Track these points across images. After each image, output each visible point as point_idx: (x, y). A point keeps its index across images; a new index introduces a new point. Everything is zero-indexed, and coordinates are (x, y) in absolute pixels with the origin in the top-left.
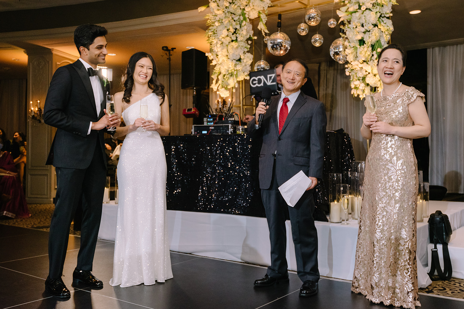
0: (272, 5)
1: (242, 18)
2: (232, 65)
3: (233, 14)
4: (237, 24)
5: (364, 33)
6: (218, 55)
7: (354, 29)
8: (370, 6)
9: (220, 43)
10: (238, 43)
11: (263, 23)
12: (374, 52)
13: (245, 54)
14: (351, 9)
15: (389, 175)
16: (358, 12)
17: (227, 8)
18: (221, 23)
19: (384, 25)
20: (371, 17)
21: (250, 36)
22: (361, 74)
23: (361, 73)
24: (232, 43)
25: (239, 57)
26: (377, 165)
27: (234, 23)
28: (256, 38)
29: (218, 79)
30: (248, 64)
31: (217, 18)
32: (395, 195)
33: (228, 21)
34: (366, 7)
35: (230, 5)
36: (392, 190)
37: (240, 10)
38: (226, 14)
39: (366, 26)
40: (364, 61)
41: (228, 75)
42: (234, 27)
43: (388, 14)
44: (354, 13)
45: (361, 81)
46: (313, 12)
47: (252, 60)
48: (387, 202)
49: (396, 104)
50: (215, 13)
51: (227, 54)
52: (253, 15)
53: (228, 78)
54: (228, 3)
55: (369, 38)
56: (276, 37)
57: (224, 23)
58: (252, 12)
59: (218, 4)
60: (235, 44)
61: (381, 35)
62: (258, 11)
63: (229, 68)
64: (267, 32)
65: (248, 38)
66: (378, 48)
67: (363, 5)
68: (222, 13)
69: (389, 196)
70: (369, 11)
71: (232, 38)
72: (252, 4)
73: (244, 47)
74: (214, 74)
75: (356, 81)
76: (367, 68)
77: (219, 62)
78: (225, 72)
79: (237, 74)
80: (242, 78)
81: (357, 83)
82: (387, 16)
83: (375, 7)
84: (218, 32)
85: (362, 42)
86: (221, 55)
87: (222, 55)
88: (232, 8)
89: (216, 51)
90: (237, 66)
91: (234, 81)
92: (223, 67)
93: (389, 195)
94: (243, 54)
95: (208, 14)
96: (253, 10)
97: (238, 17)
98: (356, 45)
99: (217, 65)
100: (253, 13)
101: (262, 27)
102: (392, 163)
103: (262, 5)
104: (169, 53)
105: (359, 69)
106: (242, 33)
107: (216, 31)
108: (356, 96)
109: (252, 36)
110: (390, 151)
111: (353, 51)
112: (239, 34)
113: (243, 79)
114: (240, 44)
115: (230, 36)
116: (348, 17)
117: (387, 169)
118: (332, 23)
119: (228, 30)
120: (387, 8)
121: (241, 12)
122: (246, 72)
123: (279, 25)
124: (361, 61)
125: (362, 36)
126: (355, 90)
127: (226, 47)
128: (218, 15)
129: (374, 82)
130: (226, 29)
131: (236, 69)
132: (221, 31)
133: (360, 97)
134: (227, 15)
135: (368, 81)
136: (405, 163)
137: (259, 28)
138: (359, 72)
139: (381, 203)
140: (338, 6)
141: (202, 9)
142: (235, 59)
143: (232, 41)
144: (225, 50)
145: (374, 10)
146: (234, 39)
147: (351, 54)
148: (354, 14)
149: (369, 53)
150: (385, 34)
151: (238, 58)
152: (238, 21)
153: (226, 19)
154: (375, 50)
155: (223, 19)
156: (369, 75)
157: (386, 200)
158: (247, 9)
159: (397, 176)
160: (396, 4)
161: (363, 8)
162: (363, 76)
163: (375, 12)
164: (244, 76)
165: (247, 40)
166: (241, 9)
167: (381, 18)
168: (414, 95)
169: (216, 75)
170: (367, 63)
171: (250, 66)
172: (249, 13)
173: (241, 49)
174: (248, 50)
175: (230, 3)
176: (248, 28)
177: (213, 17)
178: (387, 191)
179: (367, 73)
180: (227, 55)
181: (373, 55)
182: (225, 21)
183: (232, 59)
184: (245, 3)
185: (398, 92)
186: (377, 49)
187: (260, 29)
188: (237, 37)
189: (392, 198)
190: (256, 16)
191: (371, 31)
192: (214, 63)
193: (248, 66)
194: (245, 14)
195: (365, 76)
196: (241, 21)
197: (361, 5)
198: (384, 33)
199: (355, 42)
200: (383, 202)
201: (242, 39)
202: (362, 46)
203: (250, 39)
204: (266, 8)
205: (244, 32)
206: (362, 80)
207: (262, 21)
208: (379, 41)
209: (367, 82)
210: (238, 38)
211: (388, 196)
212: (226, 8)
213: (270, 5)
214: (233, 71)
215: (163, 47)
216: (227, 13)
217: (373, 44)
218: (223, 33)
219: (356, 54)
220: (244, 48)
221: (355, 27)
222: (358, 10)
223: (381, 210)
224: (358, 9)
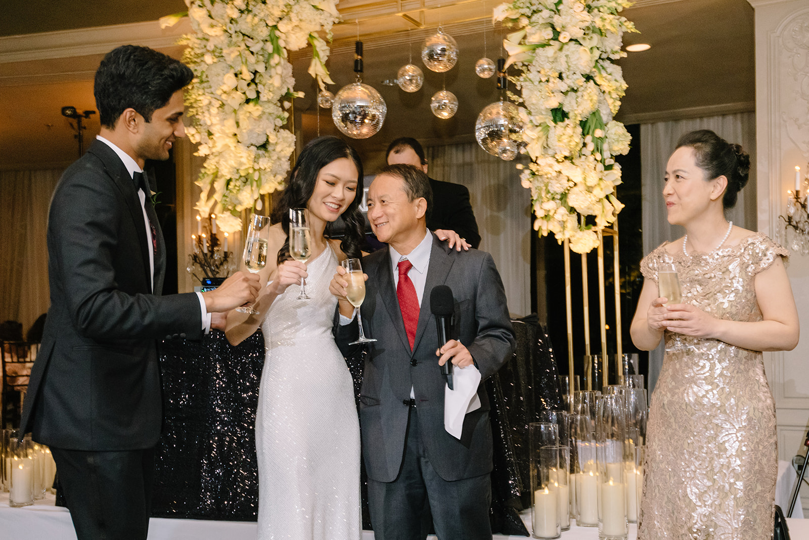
0: (342, 21)
1: (269, 47)
2: (249, 158)
3: (249, 37)
4: (257, 62)
5: (565, 93)
6: (212, 132)
7: (541, 83)
8: (579, 34)
9: (218, 106)
10: (261, 106)
11: (321, 62)
12: (588, 139)
13: (278, 131)
14: (534, 39)
15: (720, 439)
16: (550, 47)
17: (233, 21)
18: (219, 57)
19: (609, 77)
20: (581, 58)
21: (288, 89)
22: (559, 185)
23: (557, 183)
24: (246, 105)
25: (265, 140)
26: (689, 416)
27: (252, 59)
28: (301, 95)
29: (214, 189)
30: (284, 157)
31: (210, 46)
32: (735, 486)
33: (238, 54)
34: (570, 35)
35: (241, 16)
36: (727, 474)
37: (265, 28)
38: (231, 37)
39: (568, 78)
40: (566, 158)
41: (237, 180)
42: (252, 69)
43: (616, 52)
44: (541, 49)
45: (558, 201)
46: (439, 41)
47: (295, 147)
48: (716, 503)
49: (727, 273)
50: (202, 32)
51: (235, 130)
52: (297, 42)
53: (237, 188)
54: (236, 10)
55: (578, 107)
56: (352, 96)
57: (227, 59)
58: (294, 34)
59: (209, 11)
60: (256, 107)
61: (601, 98)
62: (308, 32)
63: (241, 164)
64: (330, 82)
65: (284, 94)
66: (596, 128)
67: (564, 31)
68: (222, 33)
69: (721, 489)
70: (577, 45)
71: (247, 93)
72: (298, 17)
73: (274, 116)
74: (202, 178)
75: (548, 201)
76: (574, 173)
77: (214, 150)
78: (230, 172)
79: (260, 178)
80: (270, 187)
81: (550, 205)
82: (616, 57)
83: (589, 37)
84: (213, 80)
85: (559, 114)
86: (219, 133)
87: (223, 132)
88: (247, 23)
89: (209, 123)
90: (261, 160)
91: (252, 196)
92: (226, 161)
93: (721, 487)
94: (275, 133)
95: (186, 35)
96: (297, 30)
97: (261, 44)
98: (547, 121)
99: (211, 157)
100: (297, 37)
101: (318, 70)
102: (725, 412)
103: (319, 18)
104: (79, 122)
105: (555, 174)
106: (270, 82)
107: (207, 77)
108: (545, 234)
109: (292, 90)
110: (721, 385)
111: (541, 133)
112: (264, 85)
113: (272, 191)
114: (266, 109)
115: (242, 89)
116: (526, 57)
117: (715, 427)
118: (484, 68)
119: (236, 75)
120: (612, 40)
121: (268, 33)
122: (280, 174)
123: (358, 67)
124: (560, 157)
125: (561, 101)
126: (545, 222)
127: (233, 114)
128: (211, 39)
129: (586, 204)
130: (232, 71)
131: (257, 167)
132: (220, 78)
133: (557, 237)
134: (234, 39)
135: (572, 201)
136: (756, 411)
137: (312, 71)
138: (554, 182)
139: (700, 506)
140: (502, 30)
141: (169, 21)
142: (254, 143)
143: (248, 101)
144: (231, 122)
145: (587, 44)
146: (252, 95)
147: (535, 141)
148: (540, 51)
149: (578, 139)
150: (611, 97)
151: (262, 140)
152: (261, 53)
153: (232, 48)
154: (588, 134)
155: (223, 47)
156: (575, 189)
157: (714, 498)
158: (282, 26)
159: (739, 441)
160: (634, 30)
161: (565, 37)
162: (562, 190)
163: (590, 47)
164: (276, 183)
165: (281, 100)
166: (267, 25)
167: (600, 61)
168: (768, 253)
169: (208, 180)
170: (573, 163)
171: (289, 160)
172: (287, 37)
173: (268, 119)
174: (285, 123)
175: (242, 12)
176: (284, 71)
177: (197, 41)
178: (716, 477)
179: (571, 184)
180: (235, 135)
181: (585, 145)
182: (229, 54)
183: (248, 143)
184: (277, 13)
185: (729, 246)
186: (593, 132)
187: (314, 76)
188: (258, 93)
189: (729, 494)
190: (304, 45)
191: (580, 89)
192: (202, 151)
193: (283, 160)
194: (278, 38)
195: (567, 192)
196: (266, 56)
197: (558, 29)
198: (609, 96)
199: (544, 113)
200: (706, 503)
201: (270, 98)
202: (560, 124)
203: (287, 97)
204: (328, 27)
205: (276, 82)
206: (561, 199)
207: (318, 56)
208: (597, 114)
209: (571, 204)
210: (261, 95)
211: (718, 489)
212: (231, 23)
213: (337, 21)
214: (251, 171)
215: (64, 109)
216: (234, 35)
217: (584, 120)
218: (225, 81)
219: (547, 140)
220: (276, 118)
221: (544, 79)
222: (552, 42)
223: (701, 521)
224: (552, 39)
